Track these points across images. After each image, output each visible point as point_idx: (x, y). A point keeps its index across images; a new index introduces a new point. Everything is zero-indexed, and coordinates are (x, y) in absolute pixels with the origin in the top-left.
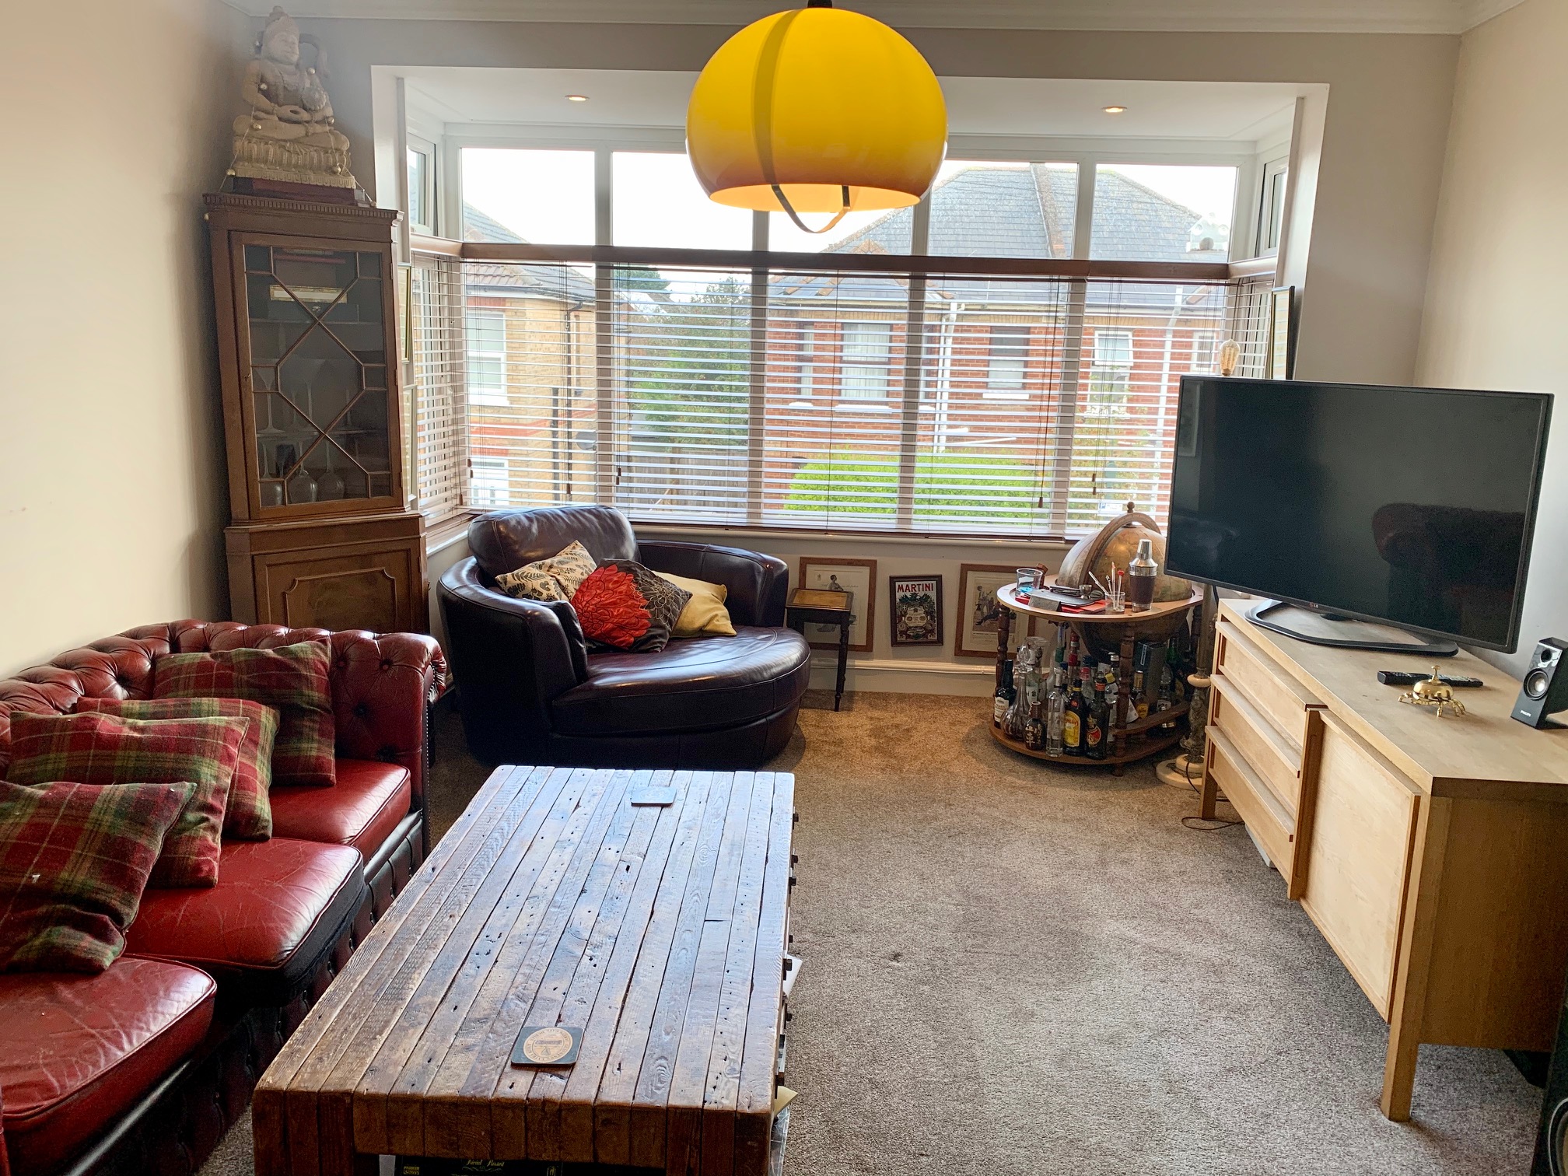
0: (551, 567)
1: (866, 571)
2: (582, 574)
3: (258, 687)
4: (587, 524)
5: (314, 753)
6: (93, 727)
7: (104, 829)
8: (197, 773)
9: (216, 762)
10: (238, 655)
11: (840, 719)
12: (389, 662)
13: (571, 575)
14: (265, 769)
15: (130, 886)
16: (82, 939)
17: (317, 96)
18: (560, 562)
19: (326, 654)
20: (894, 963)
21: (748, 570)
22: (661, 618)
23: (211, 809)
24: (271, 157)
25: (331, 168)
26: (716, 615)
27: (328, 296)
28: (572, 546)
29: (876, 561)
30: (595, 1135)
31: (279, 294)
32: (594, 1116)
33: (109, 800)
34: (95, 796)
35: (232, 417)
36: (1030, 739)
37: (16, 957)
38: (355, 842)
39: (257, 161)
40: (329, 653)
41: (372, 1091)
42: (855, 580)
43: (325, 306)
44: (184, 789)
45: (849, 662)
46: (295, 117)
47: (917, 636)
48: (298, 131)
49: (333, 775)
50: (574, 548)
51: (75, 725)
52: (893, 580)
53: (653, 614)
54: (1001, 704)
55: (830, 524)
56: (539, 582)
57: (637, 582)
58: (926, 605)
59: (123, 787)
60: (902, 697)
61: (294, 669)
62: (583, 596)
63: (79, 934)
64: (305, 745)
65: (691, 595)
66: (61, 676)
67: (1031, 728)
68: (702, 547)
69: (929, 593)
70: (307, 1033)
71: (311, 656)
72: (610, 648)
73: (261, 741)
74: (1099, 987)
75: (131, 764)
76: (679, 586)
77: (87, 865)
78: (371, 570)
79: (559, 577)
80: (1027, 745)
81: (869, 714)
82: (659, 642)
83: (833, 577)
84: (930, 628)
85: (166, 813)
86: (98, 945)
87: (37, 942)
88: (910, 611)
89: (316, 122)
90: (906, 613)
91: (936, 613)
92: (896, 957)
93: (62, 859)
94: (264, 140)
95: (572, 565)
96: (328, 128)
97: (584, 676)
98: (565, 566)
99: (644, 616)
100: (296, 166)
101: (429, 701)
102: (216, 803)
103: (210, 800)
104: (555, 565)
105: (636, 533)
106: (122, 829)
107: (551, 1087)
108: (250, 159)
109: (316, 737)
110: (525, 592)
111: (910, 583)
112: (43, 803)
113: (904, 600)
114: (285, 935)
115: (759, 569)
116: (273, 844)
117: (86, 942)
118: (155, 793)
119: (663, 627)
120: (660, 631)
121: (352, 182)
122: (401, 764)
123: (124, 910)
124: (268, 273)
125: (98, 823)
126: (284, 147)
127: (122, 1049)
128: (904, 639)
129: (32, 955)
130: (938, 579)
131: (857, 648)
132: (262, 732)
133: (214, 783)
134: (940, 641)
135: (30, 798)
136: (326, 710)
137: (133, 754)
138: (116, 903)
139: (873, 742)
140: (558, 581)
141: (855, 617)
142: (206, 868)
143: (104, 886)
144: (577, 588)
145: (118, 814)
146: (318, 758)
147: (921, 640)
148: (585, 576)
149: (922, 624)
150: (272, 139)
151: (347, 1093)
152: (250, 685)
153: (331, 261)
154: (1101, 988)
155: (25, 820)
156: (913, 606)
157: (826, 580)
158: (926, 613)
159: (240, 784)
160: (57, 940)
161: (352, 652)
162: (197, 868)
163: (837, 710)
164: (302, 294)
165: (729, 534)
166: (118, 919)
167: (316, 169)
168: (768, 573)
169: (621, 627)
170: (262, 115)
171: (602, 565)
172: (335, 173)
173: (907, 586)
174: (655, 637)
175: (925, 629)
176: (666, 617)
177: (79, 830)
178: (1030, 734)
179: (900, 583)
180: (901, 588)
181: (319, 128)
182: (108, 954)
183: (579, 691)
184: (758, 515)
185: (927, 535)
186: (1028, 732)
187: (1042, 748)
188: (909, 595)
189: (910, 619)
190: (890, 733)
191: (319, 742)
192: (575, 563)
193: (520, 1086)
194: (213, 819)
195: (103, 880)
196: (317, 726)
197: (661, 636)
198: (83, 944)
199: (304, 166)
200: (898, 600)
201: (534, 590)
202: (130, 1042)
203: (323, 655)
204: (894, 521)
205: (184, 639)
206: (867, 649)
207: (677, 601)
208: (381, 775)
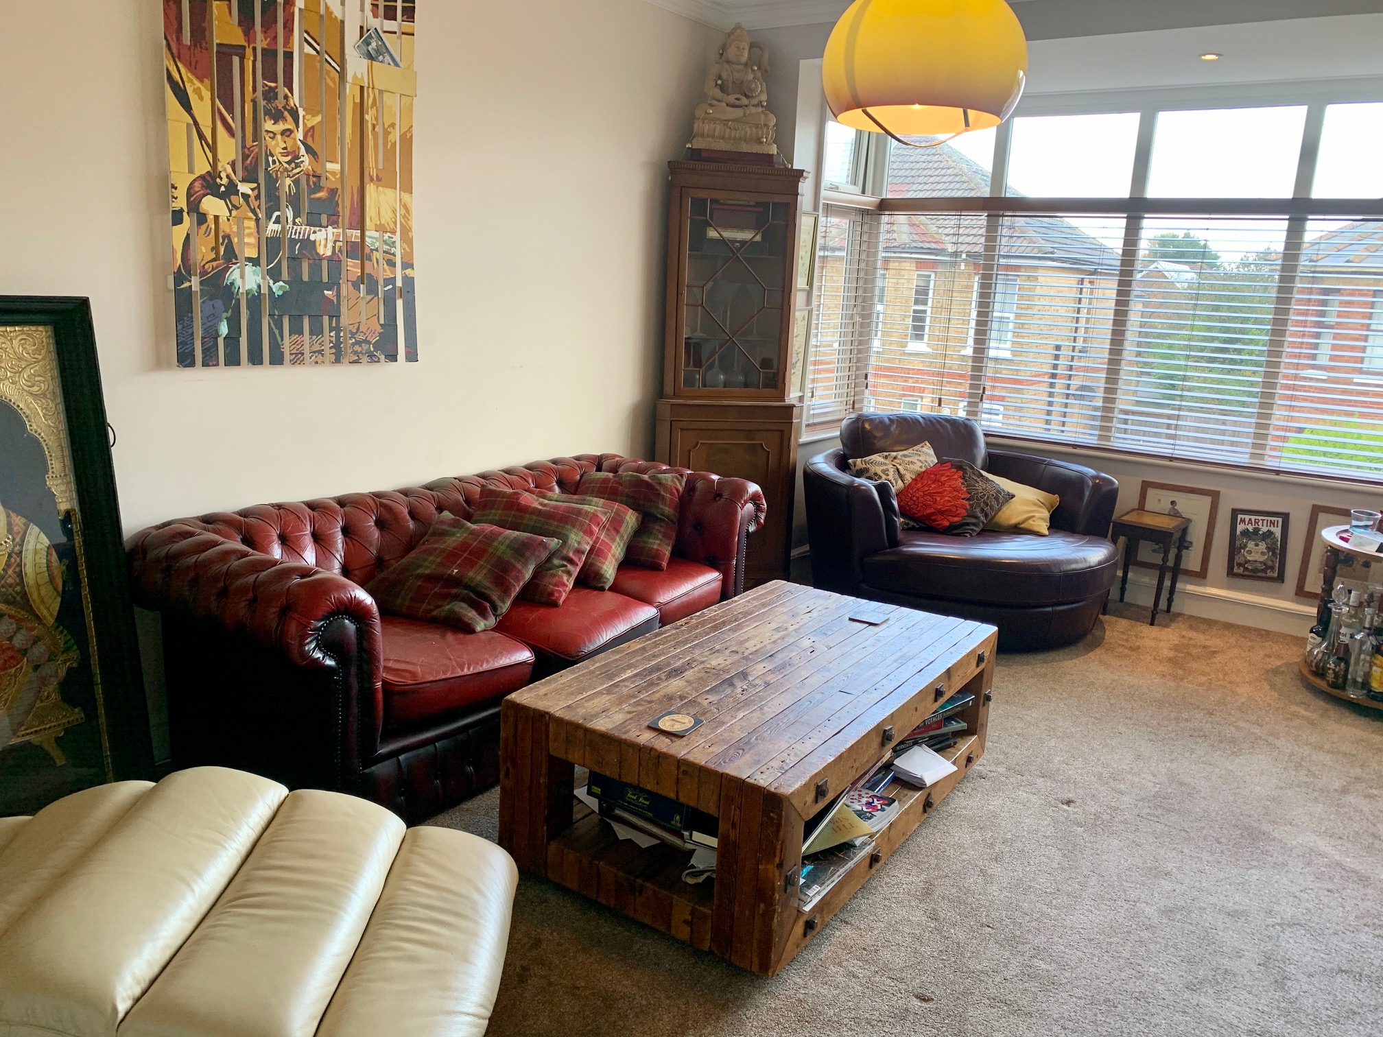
0: (895, 458)
1: (1208, 500)
2: (921, 467)
3: (633, 498)
4: (941, 430)
5: (655, 547)
6: (518, 499)
7: (499, 553)
8: (567, 536)
9: (581, 533)
10: (626, 476)
11: (1154, 632)
12: (720, 496)
13: (911, 467)
14: (619, 549)
15: (506, 591)
16: (470, 612)
17: (753, 86)
18: (905, 456)
19: (681, 484)
20: (1065, 807)
21: (1078, 483)
22: (978, 510)
23: (571, 561)
24: (716, 134)
25: (759, 139)
26: (1033, 517)
27: (746, 235)
28: (922, 445)
29: (1219, 492)
30: (678, 781)
31: (712, 234)
32: (679, 767)
33: (506, 538)
34: (500, 534)
35: (671, 322)
36: (1330, 676)
37: (434, 613)
38: (659, 607)
39: (708, 136)
40: (683, 484)
41: (561, 716)
42: (1195, 509)
43: (743, 243)
44: (554, 543)
45: (1179, 586)
46: (737, 103)
47: (1255, 570)
48: (738, 113)
49: (664, 564)
50: (922, 447)
51: (510, 496)
52: (1235, 512)
53: (971, 506)
54: (1312, 641)
55: (1176, 452)
56: (881, 468)
57: (964, 478)
58: (1269, 541)
59: (518, 533)
60: (1228, 626)
61: (657, 490)
62: (916, 484)
63: (470, 609)
64: (651, 541)
65: (1013, 496)
66: (525, 475)
67: (1332, 666)
68: (1045, 461)
69: (1272, 529)
70: (549, 682)
71: (670, 483)
72: (929, 527)
73: (622, 530)
74: (1254, 875)
75: (532, 523)
76: (1002, 486)
77: (484, 571)
78: (752, 442)
79: (899, 467)
80: (1328, 681)
81: (1184, 633)
82: (971, 529)
83: (1173, 503)
84: (1270, 563)
85: (537, 553)
86: (478, 618)
87: (447, 607)
88: (1251, 545)
89: (753, 106)
90: (1245, 546)
91: (1279, 551)
92: (1069, 802)
93: (472, 564)
94: (714, 121)
95: (914, 459)
96: (760, 109)
97: (894, 543)
98: (908, 459)
99: (963, 507)
100: (735, 139)
101: (748, 530)
102: (575, 559)
103: (571, 555)
104: (899, 457)
105: (988, 444)
106: (508, 556)
107: (662, 744)
108: (702, 136)
109: (660, 536)
110: (868, 475)
111: (1253, 518)
112: (473, 532)
113: (1245, 533)
114: (585, 643)
115: (1088, 483)
116: (609, 594)
117: (471, 614)
118: (534, 540)
119: (977, 517)
120: (973, 520)
121: (774, 150)
122: (718, 569)
123: (499, 603)
124: (702, 218)
125: (497, 549)
126: (727, 125)
127: (463, 671)
128: (1239, 571)
129: (443, 614)
130: (1285, 517)
131: (1189, 573)
132: (624, 525)
133: (576, 545)
134: (1281, 578)
135: (468, 528)
136: (672, 521)
137: (535, 517)
138: (495, 598)
139: (1172, 654)
140: (898, 470)
141: (1191, 543)
142: (556, 594)
143: (490, 585)
144: (914, 477)
145: (508, 546)
146: (657, 550)
147: (1259, 574)
148: (924, 469)
149: (1262, 560)
150: (719, 120)
151: (548, 713)
152: (628, 496)
153: (751, 209)
154: (1255, 877)
155: (460, 540)
156: (1253, 540)
157: (1165, 506)
158: (1268, 548)
159: (596, 552)
160: (457, 609)
161: (700, 485)
162: (551, 594)
163: (1152, 624)
164: (728, 234)
165: (1075, 452)
166: (494, 608)
167: (747, 140)
168: (1096, 487)
169: (941, 513)
170: (714, 102)
171: (941, 462)
172: (762, 143)
173: (1250, 519)
174: (968, 524)
175: (1265, 564)
176: (982, 510)
177: (485, 551)
178: (1330, 672)
179: (1243, 516)
180: (1243, 521)
181: (754, 110)
182: (480, 625)
183: (888, 553)
184: (1108, 438)
185: (1278, 472)
186: (1330, 669)
187: (1343, 687)
188: (1250, 528)
189: (1250, 552)
190: (1194, 651)
191: (661, 540)
192: (917, 457)
193: (645, 738)
194: (570, 567)
195: (491, 582)
196: (663, 530)
197: (974, 524)
198: (470, 614)
199: (740, 139)
200: (1238, 533)
201: (876, 474)
202: (469, 669)
203: (678, 484)
204: (1247, 456)
205: (605, 464)
206: (1201, 575)
207: (997, 499)
208: (700, 573)
